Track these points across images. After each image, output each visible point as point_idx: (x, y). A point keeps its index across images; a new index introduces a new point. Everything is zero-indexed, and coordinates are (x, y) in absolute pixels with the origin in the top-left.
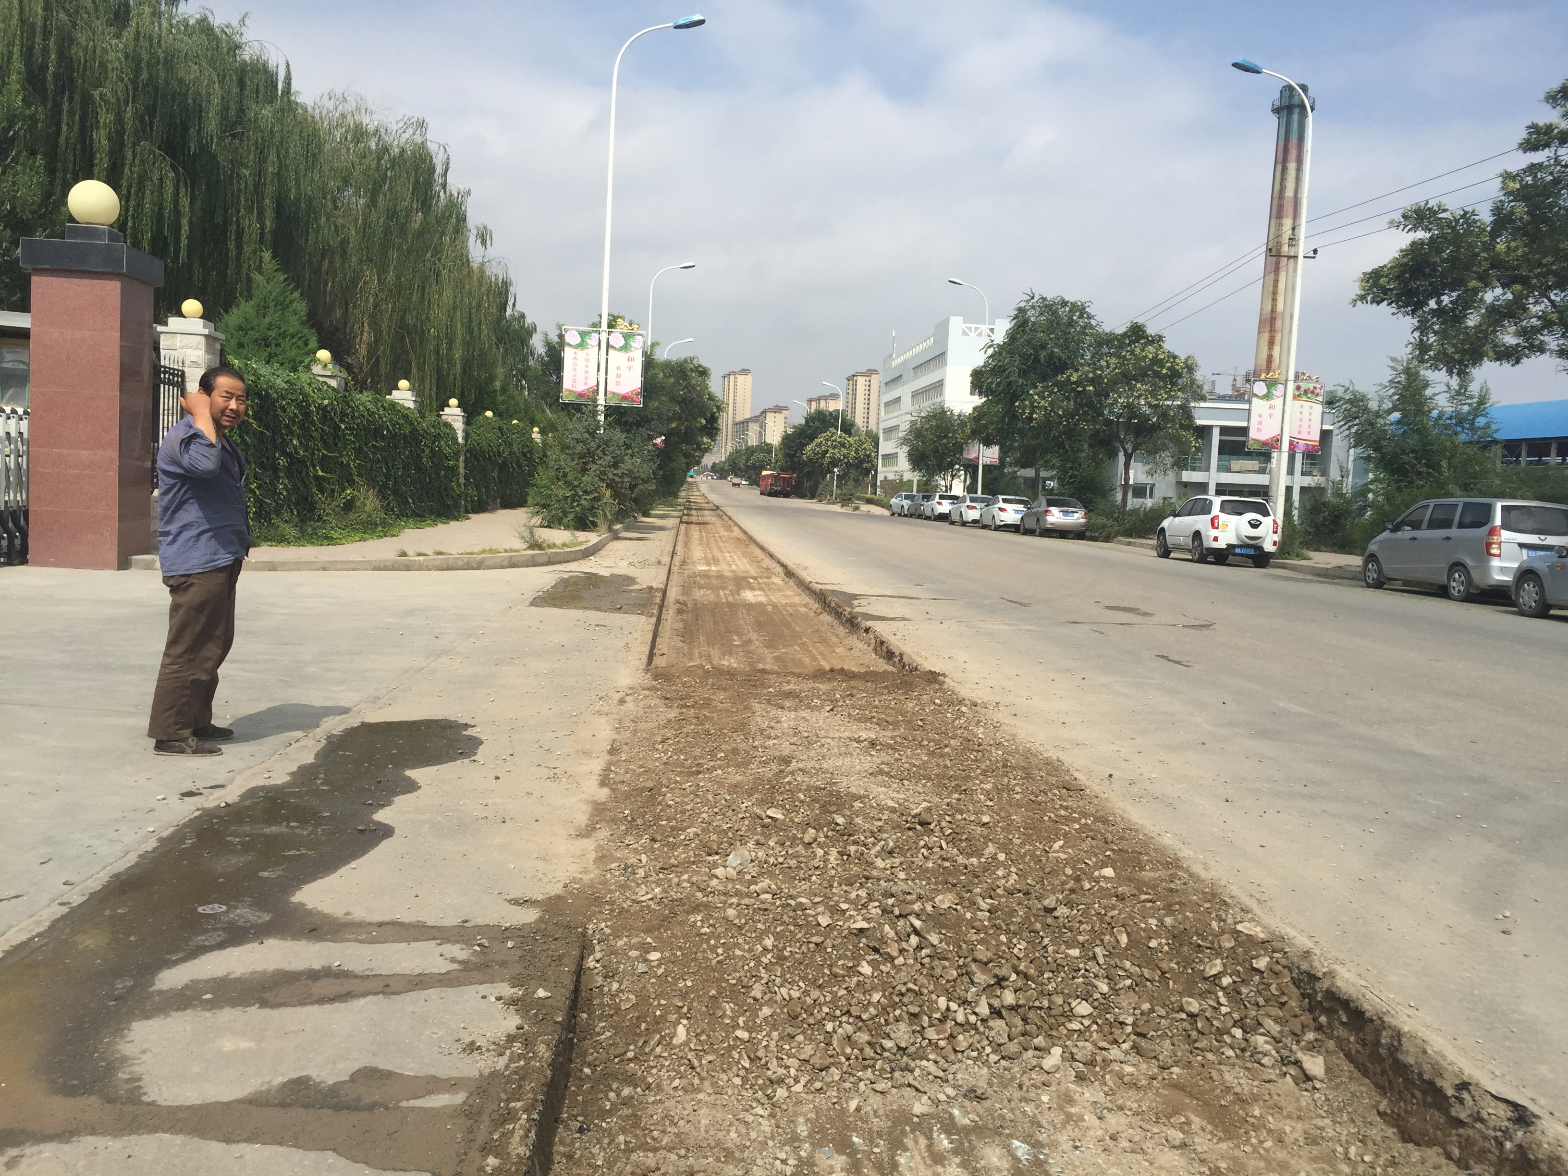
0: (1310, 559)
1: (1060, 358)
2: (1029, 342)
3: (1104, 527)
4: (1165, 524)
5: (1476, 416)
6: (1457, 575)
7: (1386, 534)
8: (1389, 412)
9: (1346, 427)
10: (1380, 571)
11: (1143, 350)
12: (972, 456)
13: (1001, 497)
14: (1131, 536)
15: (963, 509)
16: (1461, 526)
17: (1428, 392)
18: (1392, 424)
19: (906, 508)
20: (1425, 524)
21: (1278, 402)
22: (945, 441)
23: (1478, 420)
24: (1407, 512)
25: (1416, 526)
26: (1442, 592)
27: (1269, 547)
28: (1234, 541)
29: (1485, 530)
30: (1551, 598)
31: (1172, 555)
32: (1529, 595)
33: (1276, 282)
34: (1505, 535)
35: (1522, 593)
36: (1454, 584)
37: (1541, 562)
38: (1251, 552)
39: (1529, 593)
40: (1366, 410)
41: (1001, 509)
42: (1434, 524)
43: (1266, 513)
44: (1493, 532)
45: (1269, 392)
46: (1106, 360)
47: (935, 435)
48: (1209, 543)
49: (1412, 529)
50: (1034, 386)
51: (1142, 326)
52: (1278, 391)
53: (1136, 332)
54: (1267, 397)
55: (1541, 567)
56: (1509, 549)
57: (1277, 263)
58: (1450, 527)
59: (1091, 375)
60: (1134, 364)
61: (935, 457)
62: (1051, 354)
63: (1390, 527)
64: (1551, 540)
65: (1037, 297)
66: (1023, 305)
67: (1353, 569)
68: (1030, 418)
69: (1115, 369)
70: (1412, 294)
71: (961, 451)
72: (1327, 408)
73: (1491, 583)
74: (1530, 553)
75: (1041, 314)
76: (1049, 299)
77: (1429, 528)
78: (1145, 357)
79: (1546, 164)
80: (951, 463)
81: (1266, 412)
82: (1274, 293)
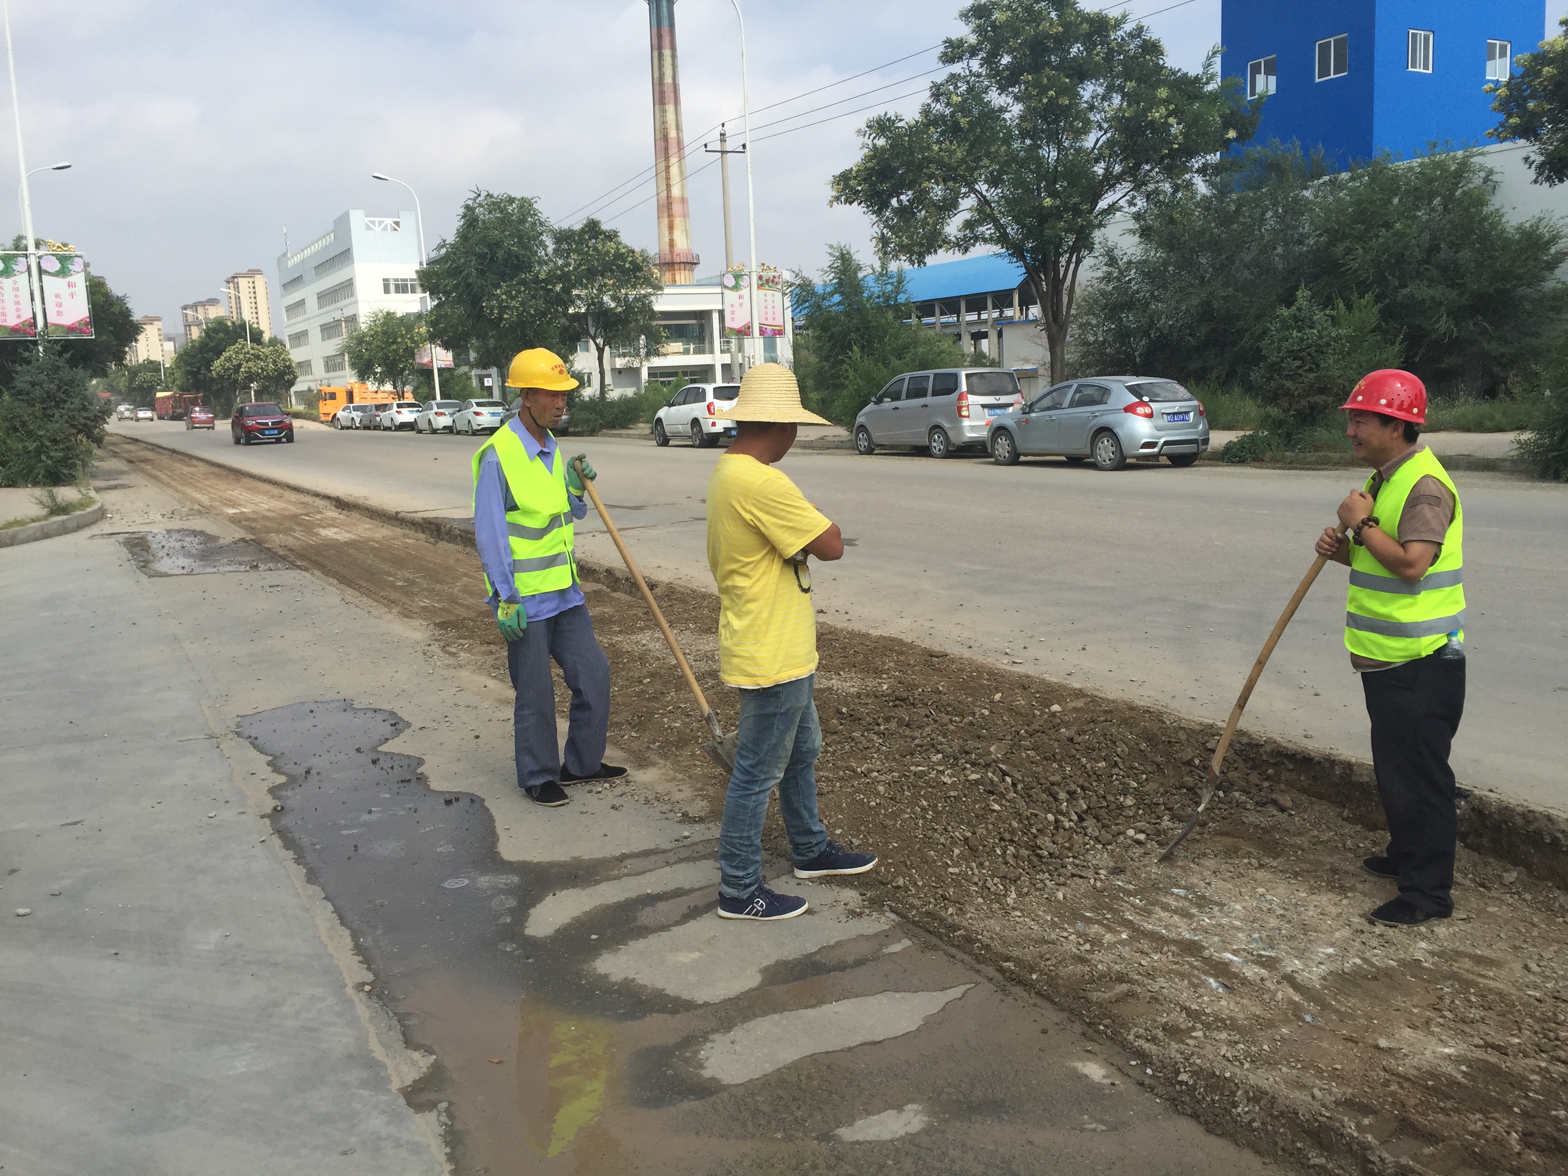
1: (517, 258)
2: (483, 241)
3: (587, 421)
4: (662, 413)
5: (898, 293)
6: (936, 436)
7: (870, 407)
8: (832, 294)
10: (869, 439)
11: (604, 245)
12: (426, 360)
13: (473, 401)
14: (614, 427)
15: (431, 417)
16: (934, 394)
17: (860, 275)
18: (834, 305)
19: (357, 421)
20: (903, 396)
21: (745, 292)
22: (395, 347)
23: (899, 297)
24: (888, 385)
25: (896, 397)
26: (922, 451)
29: (955, 396)
30: (1021, 446)
31: (671, 443)
32: (1002, 447)
33: (668, 168)
34: (972, 398)
35: (996, 446)
36: (934, 444)
37: (1009, 417)
39: (1002, 445)
40: (813, 293)
41: (477, 414)
42: (912, 394)
44: (961, 397)
45: (737, 283)
46: (568, 256)
47: (382, 342)
48: (708, 428)
49: (893, 400)
50: (498, 286)
51: (598, 222)
52: (744, 282)
53: (592, 228)
54: (736, 288)
55: (1009, 423)
56: (976, 410)
57: (666, 149)
58: (924, 395)
59: (559, 272)
60: (598, 260)
61: (386, 365)
62: (509, 253)
63: (873, 399)
64: (1004, 399)
65: (484, 194)
66: (470, 203)
67: (835, 439)
68: (500, 318)
69: (580, 265)
70: (878, 194)
71: (412, 355)
72: (784, 294)
73: (966, 440)
74: (992, 412)
75: (490, 212)
76: (495, 195)
77: (908, 397)
78: (608, 252)
79: (963, 74)
80: (403, 370)
81: (737, 302)
82: (668, 179)
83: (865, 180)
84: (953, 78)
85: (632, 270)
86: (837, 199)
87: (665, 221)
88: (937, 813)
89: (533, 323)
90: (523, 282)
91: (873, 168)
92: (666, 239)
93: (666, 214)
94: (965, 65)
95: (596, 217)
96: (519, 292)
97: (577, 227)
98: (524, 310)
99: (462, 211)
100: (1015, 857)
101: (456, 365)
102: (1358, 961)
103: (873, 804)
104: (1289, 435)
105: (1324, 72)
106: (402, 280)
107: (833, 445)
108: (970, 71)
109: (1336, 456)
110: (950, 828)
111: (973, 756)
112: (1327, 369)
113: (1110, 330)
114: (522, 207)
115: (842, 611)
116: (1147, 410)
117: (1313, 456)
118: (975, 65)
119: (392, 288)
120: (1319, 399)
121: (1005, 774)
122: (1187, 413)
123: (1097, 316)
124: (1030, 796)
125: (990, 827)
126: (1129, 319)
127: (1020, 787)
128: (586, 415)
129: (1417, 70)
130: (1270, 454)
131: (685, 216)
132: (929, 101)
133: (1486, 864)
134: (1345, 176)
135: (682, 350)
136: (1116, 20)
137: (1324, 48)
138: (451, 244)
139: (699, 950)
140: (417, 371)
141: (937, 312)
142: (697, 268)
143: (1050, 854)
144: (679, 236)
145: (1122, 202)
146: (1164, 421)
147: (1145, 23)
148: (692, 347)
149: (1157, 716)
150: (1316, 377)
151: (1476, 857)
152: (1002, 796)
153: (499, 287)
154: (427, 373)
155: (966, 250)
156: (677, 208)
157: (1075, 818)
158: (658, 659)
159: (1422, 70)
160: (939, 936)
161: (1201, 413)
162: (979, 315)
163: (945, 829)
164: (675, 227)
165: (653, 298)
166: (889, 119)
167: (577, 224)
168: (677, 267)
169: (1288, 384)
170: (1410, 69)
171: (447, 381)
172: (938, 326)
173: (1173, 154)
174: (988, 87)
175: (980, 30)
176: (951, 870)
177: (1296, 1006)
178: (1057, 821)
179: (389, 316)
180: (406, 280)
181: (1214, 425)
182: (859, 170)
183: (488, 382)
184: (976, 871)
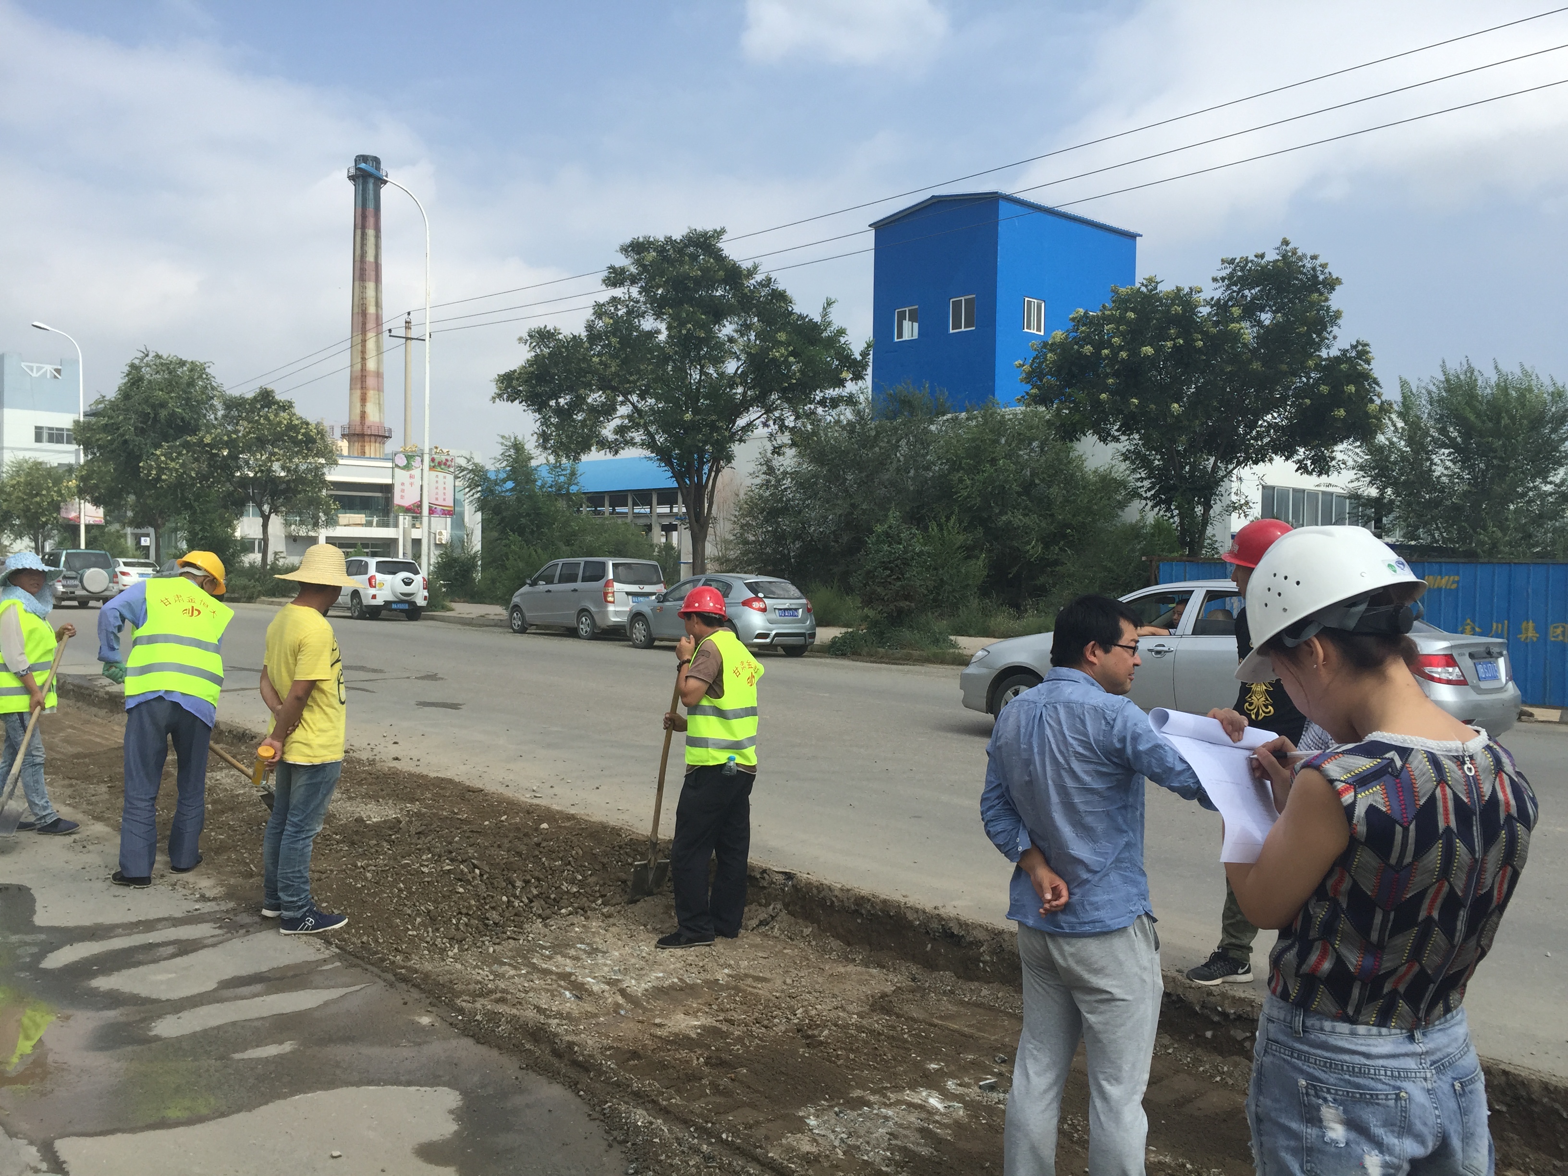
0: (453, 610)
1: (183, 420)
2: (146, 400)
3: (245, 588)
5: (570, 485)
6: (584, 619)
7: (525, 589)
8: (504, 481)
9: (471, 493)
10: (523, 618)
11: (276, 415)
12: (73, 515)
13: (121, 560)
14: (274, 595)
16: (584, 580)
17: (532, 465)
18: (507, 491)
20: (556, 580)
21: (416, 472)
22: (38, 499)
23: (571, 488)
24: (543, 569)
25: (549, 580)
26: (572, 633)
27: (421, 602)
28: (391, 598)
29: (602, 583)
30: (655, 632)
32: (639, 631)
33: (364, 341)
34: (617, 586)
35: (634, 631)
36: (582, 626)
37: (646, 606)
38: (406, 606)
40: (486, 479)
41: (123, 574)
42: (563, 579)
43: (416, 573)
44: (608, 584)
45: (408, 463)
46: (237, 424)
47: (24, 493)
48: (367, 601)
49: (547, 583)
50: (158, 446)
51: (272, 391)
52: (416, 462)
53: (266, 398)
54: (407, 467)
55: (646, 610)
56: (620, 597)
57: (364, 324)
58: (575, 581)
59: (226, 438)
60: (268, 429)
61: (26, 517)
62: (173, 414)
63: (528, 581)
64: (647, 589)
65: (151, 355)
66: (137, 362)
67: (497, 617)
68: (158, 479)
69: (250, 433)
70: (538, 395)
71: (58, 509)
72: (456, 477)
73: (610, 624)
74: (635, 599)
75: (157, 372)
76: (165, 357)
77: (560, 582)
78: (280, 423)
79: (623, 298)
80: (46, 523)
81: (407, 481)
82: (363, 352)
83: (526, 381)
84: (614, 300)
85: (304, 442)
86: (500, 396)
87: (358, 393)
88: (411, 893)
89: (194, 485)
90: (187, 445)
91: (533, 373)
92: (358, 411)
93: (359, 386)
94: (626, 291)
95: (270, 387)
96: (180, 454)
97: (250, 395)
98: (184, 472)
99: (126, 369)
100: (466, 925)
101: (107, 522)
102: (676, 980)
103: (359, 886)
104: (882, 633)
105: (957, 325)
106: (57, 429)
107: (492, 623)
108: (629, 297)
109: (916, 653)
110: (417, 904)
111: (454, 854)
112: (909, 579)
113: (768, 531)
114: (191, 370)
115: (415, 759)
116: (762, 605)
117: (899, 653)
118: (635, 291)
119: (45, 436)
120: (904, 604)
121: (475, 866)
122: (796, 610)
123: (755, 518)
124: (492, 884)
125: (452, 904)
126: (786, 523)
127: (485, 877)
128: (244, 581)
129: (1032, 331)
130: (866, 649)
131: (379, 389)
132: (593, 318)
133: (797, 924)
134: (963, 415)
135: (364, 522)
136: (748, 270)
137: (957, 305)
138: (111, 401)
139: (176, 973)
140: (61, 526)
141: (630, 502)
142: (389, 441)
143: (494, 923)
144: (371, 410)
145: (757, 422)
146: (775, 616)
147: (773, 276)
148: (375, 519)
149: (616, 832)
150: (901, 586)
151: (793, 919)
152: (469, 882)
153: (161, 446)
154: (72, 528)
155: (616, 452)
156: (371, 381)
157: (527, 901)
158: (226, 790)
159: (1035, 332)
160: (362, 959)
161: (809, 610)
162: (671, 508)
163: (414, 905)
164: (368, 399)
165: (325, 470)
166: (548, 332)
167: (249, 392)
168: (367, 439)
169: (879, 590)
170: (1026, 330)
171: (95, 538)
172: (630, 516)
173: (791, 388)
174: (645, 312)
175: (638, 263)
176: (410, 933)
177: (618, 1006)
178: (509, 901)
179: (37, 465)
180: (62, 429)
181: (823, 621)
182: (520, 373)
183: (145, 542)
184: (431, 934)
